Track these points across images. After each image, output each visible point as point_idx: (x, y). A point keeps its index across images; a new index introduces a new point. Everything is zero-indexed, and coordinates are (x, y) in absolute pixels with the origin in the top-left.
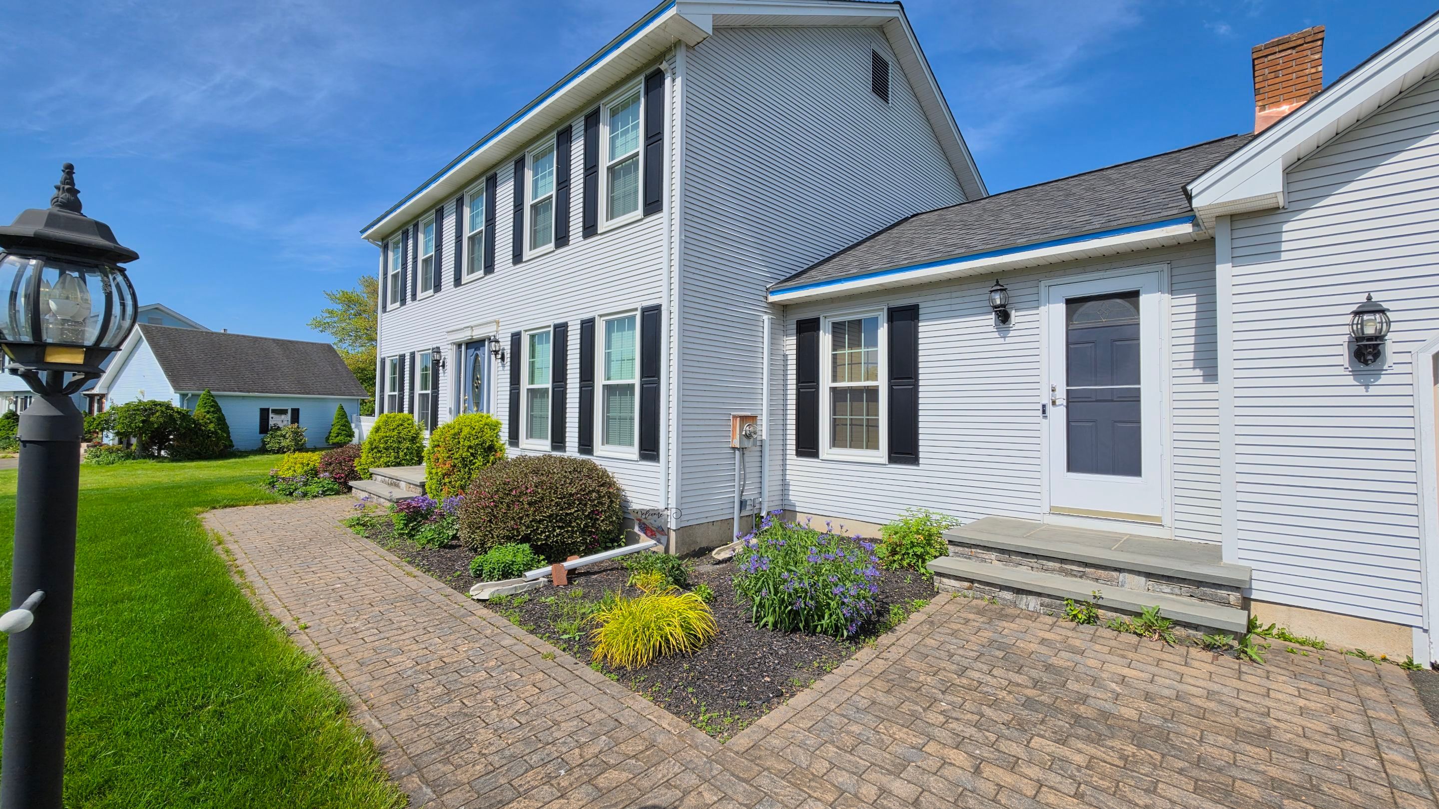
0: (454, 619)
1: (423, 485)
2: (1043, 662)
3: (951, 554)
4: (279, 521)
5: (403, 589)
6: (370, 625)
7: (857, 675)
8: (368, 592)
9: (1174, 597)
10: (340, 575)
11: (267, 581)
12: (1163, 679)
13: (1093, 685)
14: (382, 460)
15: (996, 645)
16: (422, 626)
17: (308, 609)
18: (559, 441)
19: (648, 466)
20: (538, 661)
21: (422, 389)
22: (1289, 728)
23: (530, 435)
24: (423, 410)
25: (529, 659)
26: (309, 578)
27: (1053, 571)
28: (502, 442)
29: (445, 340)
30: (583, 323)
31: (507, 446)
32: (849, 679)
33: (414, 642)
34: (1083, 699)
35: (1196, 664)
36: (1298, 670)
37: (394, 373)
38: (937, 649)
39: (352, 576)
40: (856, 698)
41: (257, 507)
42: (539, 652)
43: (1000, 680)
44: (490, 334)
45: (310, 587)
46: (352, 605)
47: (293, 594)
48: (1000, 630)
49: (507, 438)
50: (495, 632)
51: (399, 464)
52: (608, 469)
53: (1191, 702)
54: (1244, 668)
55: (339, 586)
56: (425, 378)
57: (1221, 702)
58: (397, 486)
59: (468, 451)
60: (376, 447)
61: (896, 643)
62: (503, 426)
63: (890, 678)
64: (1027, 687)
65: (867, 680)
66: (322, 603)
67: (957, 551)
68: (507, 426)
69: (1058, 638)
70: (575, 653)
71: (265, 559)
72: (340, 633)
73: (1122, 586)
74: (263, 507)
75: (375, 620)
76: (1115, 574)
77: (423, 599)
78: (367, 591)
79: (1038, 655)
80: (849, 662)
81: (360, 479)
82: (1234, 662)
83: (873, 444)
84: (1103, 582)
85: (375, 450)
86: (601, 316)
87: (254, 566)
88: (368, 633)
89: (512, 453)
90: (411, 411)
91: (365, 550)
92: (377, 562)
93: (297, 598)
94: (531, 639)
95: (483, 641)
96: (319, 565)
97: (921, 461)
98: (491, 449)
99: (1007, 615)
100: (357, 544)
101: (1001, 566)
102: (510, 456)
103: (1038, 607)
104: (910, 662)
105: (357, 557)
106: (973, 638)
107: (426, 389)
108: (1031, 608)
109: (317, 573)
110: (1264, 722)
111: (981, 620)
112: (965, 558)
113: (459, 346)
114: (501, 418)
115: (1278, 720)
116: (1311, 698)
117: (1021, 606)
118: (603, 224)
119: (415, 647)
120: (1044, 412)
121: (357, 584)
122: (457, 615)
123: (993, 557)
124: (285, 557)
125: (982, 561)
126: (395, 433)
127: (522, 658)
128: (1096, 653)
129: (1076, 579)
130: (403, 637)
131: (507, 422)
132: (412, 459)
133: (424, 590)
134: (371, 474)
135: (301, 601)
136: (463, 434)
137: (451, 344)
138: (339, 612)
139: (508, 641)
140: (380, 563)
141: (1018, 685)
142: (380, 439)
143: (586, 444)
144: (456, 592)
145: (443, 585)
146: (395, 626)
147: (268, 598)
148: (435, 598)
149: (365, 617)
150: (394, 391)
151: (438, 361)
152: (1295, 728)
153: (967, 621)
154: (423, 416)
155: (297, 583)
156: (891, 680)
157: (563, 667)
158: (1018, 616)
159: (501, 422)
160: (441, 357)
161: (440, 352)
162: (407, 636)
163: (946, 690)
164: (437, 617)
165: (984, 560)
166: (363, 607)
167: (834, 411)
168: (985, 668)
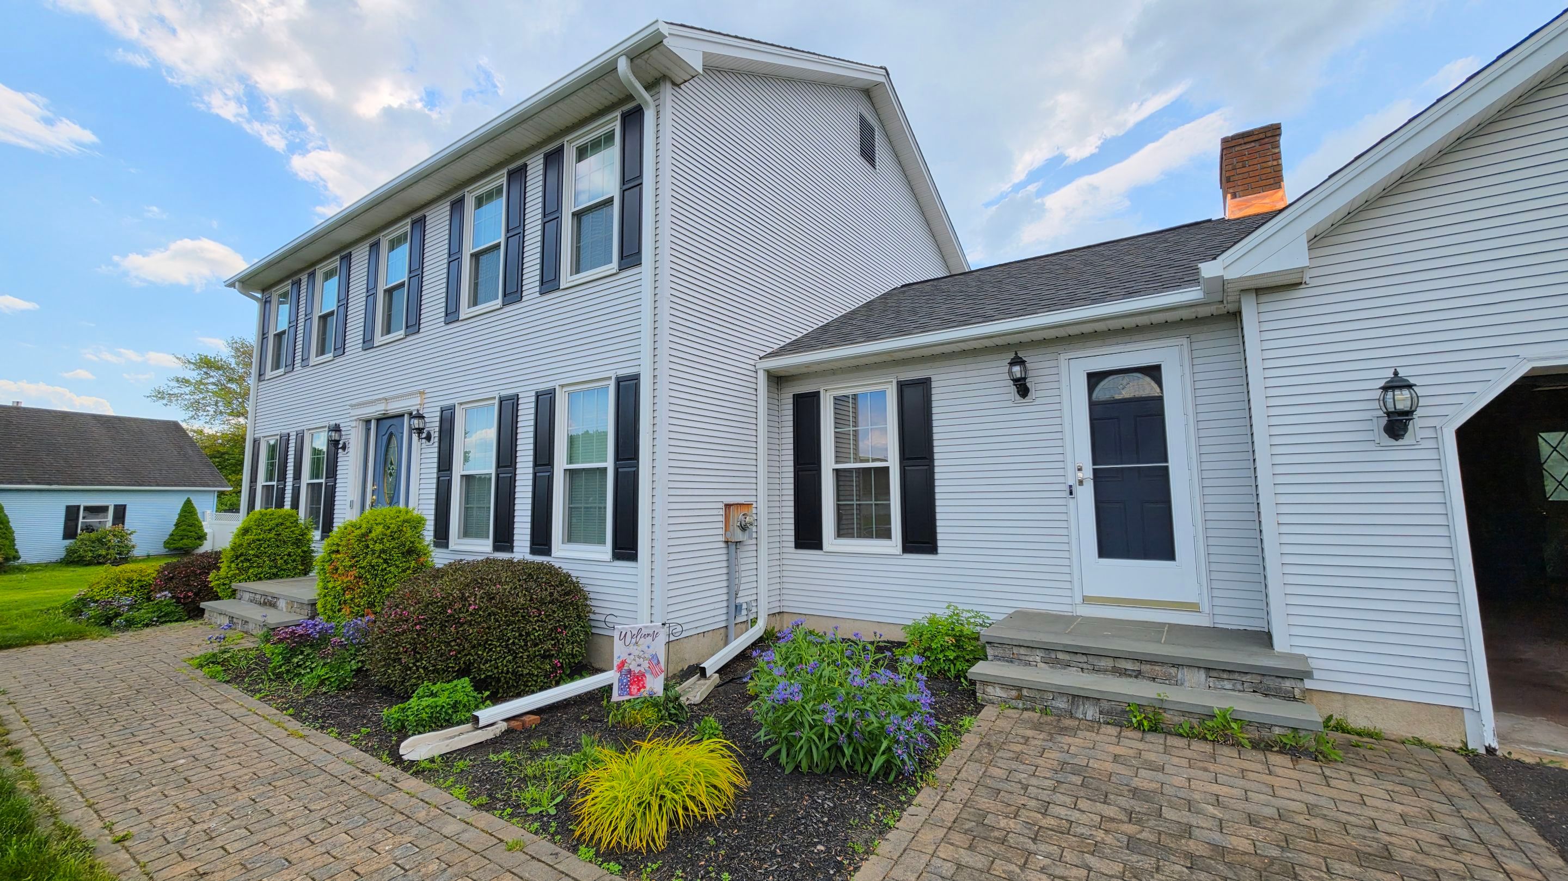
0: (367, 800)
1: (313, 604)
2: (1127, 785)
3: (990, 658)
4: (86, 666)
5: (286, 758)
6: (235, 823)
7: (927, 827)
8: (231, 768)
9: (1236, 693)
10: (185, 744)
11: (61, 764)
12: (1257, 794)
13: (1190, 810)
14: (251, 571)
15: (1068, 768)
16: (318, 815)
17: (130, 805)
18: (504, 539)
19: (624, 566)
20: (499, 854)
21: (312, 478)
22: (1404, 844)
23: (467, 532)
24: (312, 503)
25: (487, 853)
26: (134, 752)
27: (1104, 671)
28: (426, 543)
29: (348, 416)
30: (538, 395)
31: (432, 548)
32: (919, 835)
33: (308, 843)
34: (1187, 831)
35: (1279, 771)
36: (1376, 767)
37: (273, 458)
38: (1006, 779)
39: (204, 743)
40: (936, 862)
41: (51, 646)
42: (502, 841)
43: (1090, 815)
44: (412, 408)
45: (135, 768)
46: (205, 791)
47: (106, 782)
48: (1066, 748)
49: (432, 538)
50: (432, 814)
51: (275, 576)
52: (573, 574)
53: (1296, 821)
54: (1328, 772)
55: (182, 761)
56: (316, 463)
57: (1324, 817)
58: (273, 605)
59: (379, 557)
60: (241, 555)
61: (959, 777)
62: (428, 523)
63: (967, 827)
64: (1122, 822)
65: (941, 833)
66: (155, 793)
67: (996, 654)
68: (432, 523)
69: (1131, 752)
70: (553, 835)
71: (60, 728)
72: (184, 841)
73: (1182, 684)
74: (62, 645)
75: (242, 812)
76: (1173, 671)
77: (317, 772)
78: (229, 766)
79: (1117, 776)
80: (911, 809)
81: (217, 598)
82: (1314, 765)
83: (885, 534)
84: (1161, 681)
85: (242, 558)
86: (562, 386)
87: (40, 741)
88: (232, 836)
89: (439, 558)
90: (295, 505)
91: (224, 702)
92: (244, 720)
93: (112, 788)
94: (485, 819)
95: (414, 831)
96: (150, 731)
97: (940, 550)
98: (412, 552)
99: (1066, 728)
100: (213, 693)
101: (1047, 668)
102: (436, 561)
103: (1097, 715)
104: (984, 802)
105: (212, 713)
106: (1040, 761)
107: (317, 477)
108: (1089, 717)
109: (147, 743)
110: (1377, 839)
111: (1041, 737)
112: (1007, 661)
113: (368, 422)
114: (425, 512)
115: (1390, 834)
116: (1405, 802)
117: (1077, 716)
118: (566, 278)
119: (308, 852)
120: (1071, 493)
121: (213, 756)
122: (372, 792)
123: (1038, 659)
124: (95, 721)
125: (1026, 665)
126: (272, 535)
127: (476, 853)
128: (1176, 768)
129: (1131, 680)
130: (288, 838)
131: (432, 517)
132: (295, 568)
133: (319, 757)
134: (235, 591)
135: (119, 793)
136: (373, 535)
137: (356, 420)
138: (182, 806)
139: (451, 828)
140: (248, 720)
141: (1112, 820)
142: (249, 544)
143: (541, 541)
144: (367, 755)
145: (348, 747)
146: (275, 820)
147: (60, 793)
148: (337, 768)
149: (227, 809)
150: (271, 479)
151: (337, 442)
152: (1410, 842)
153: (1027, 739)
154: (313, 512)
155: (114, 763)
156: (968, 830)
157: (539, 860)
158: (1078, 728)
159: (426, 517)
160: (341, 436)
161: (340, 431)
162: (296, 834)
163: (1036, 836)
164: (341, 799)
165: (1028, 664)
166: (222, 794)
167: (839, 496)
168: (1068, 800)
